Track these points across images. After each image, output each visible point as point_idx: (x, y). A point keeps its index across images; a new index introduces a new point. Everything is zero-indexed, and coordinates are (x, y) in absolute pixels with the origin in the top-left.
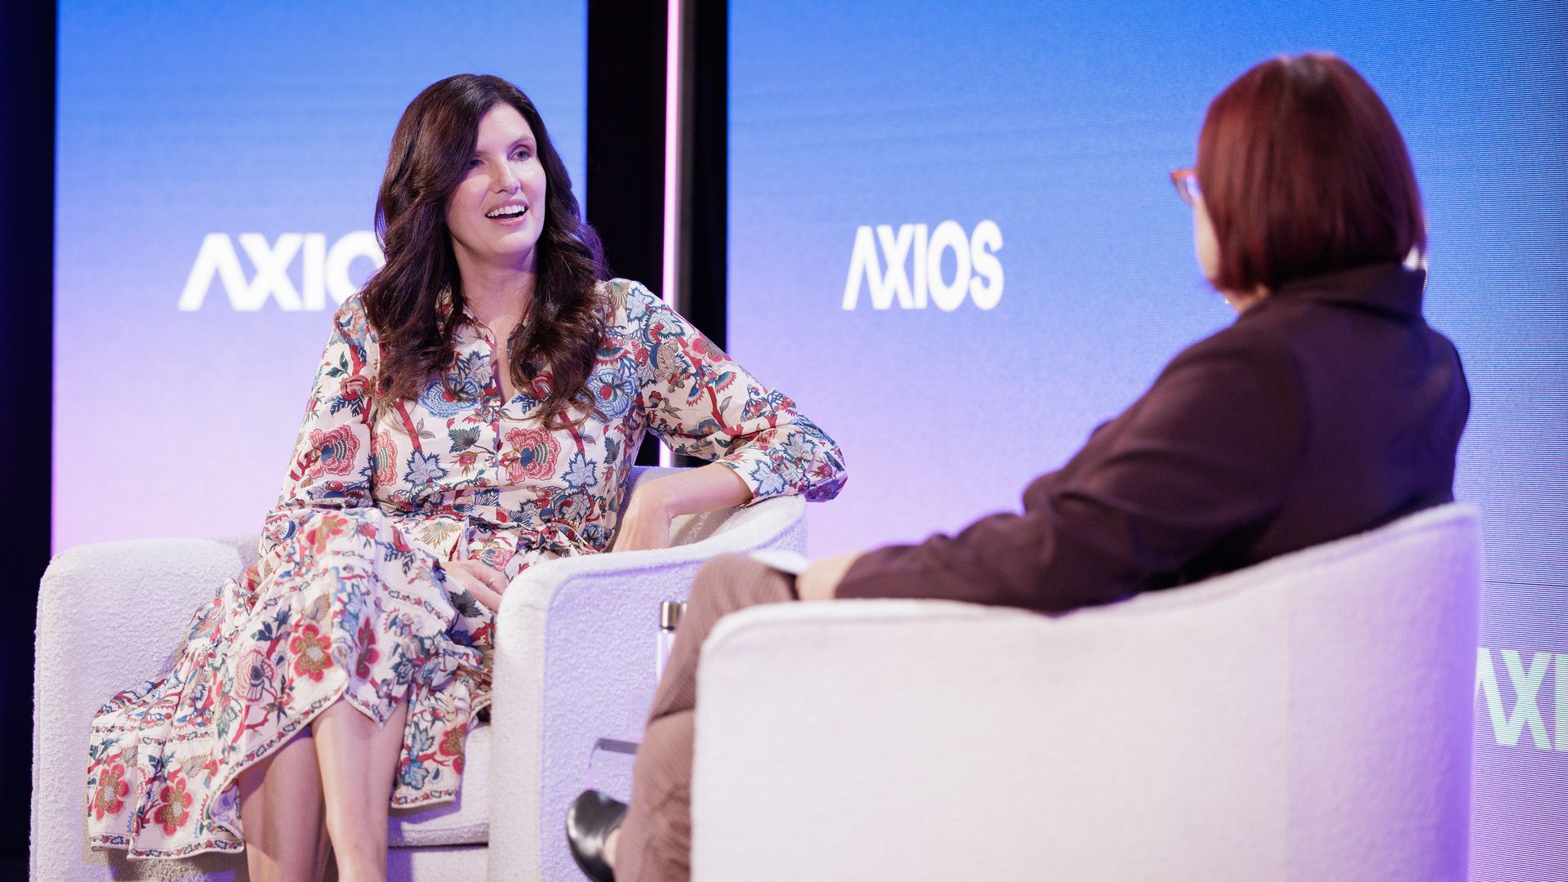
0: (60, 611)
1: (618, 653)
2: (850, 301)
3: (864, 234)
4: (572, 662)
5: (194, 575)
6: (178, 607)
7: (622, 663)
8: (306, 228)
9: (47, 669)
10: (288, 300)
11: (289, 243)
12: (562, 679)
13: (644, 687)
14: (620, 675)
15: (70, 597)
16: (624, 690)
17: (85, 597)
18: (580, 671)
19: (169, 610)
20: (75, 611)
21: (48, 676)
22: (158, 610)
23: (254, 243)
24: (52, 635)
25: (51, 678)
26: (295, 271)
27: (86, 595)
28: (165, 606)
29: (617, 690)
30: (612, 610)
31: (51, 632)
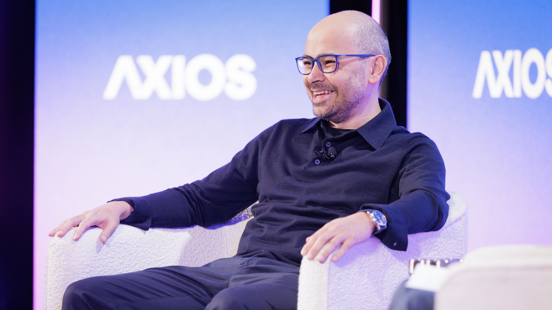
0: (58, 263)
1: (367, 286)
2: (477, 92)
3: (485, 56)
4: (342, 291)
5: (130, 243)
6: (121, 261)
7: (369, 292)
8: (174, 53)
9: (51, 295)
10: (164, 93)
11: (165, 61)
12: (337, 300)
13: (381, 305)
14: (368, 298)
15: (63, 256)
16: (370, 306)
17: (71, 256)
18: (346, 296)
19: (117, 263)
20: (65, 263)
21: (51, 299)
22: (111, 262)
23: (145, 61)
24: (53, 277)
25: (53, 300)
26: (168, 76)
27: (71, 255)
28: (115, 261)
29: (366, 307)
30: (364, 263)
31: (53, 275)
